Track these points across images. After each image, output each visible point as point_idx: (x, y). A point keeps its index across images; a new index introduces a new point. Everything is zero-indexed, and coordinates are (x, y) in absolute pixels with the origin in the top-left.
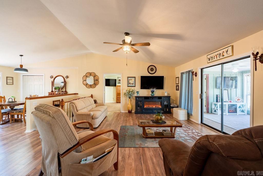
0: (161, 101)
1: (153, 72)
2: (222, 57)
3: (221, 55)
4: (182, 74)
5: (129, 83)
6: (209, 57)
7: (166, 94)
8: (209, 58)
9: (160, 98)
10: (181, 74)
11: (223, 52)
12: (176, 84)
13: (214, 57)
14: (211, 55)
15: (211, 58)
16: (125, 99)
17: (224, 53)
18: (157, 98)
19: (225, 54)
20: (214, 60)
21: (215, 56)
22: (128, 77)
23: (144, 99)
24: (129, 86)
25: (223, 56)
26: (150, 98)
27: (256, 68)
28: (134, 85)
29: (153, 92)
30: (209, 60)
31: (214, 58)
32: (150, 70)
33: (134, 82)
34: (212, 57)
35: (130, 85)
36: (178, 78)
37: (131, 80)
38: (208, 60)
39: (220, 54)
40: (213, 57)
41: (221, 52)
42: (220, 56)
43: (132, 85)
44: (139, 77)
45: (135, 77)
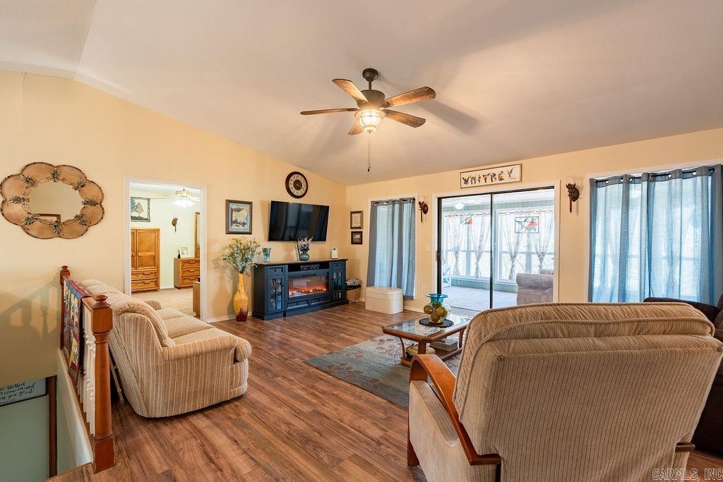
0: (328, 273)
1: (299, 193)
2: (498, 181)
3: (497, 177)
4: (375, 204)
5: (229, 221)
6: (466, 176)
7: (335, 255)
8: (466, 178)
9: (324, 265)
10: (372, 206)
11: (502, 172)
12: (352, 228)
13: (480, 177)
14: (473, 174)
15: (470, 179)
16: (218, 275)
17: (502, 175)
18: (319, 265)
19: (505, 176)
20: (478, 184)
21: (482, 177)
22: (229, 202)
23: (289, 271)
24: (230, 230)
25: (501, 179)
26: (302, 267)
27: (571, 209)
28: (246, 228)
29: (305, 250)
30: (466, 182)
31: (479, 181)
32: (292, 186)
33: (247, 219)
34: (474, 178)
35: (234, 228)
36: (359, 215)
37: (239, 210)
38: (463, 181)
39: (495, 175)
40: (477, 179)
41: (497, 171)
42: (494, 179)
43: (241, 229)
44: (262, 203)
45: (250, 203)
